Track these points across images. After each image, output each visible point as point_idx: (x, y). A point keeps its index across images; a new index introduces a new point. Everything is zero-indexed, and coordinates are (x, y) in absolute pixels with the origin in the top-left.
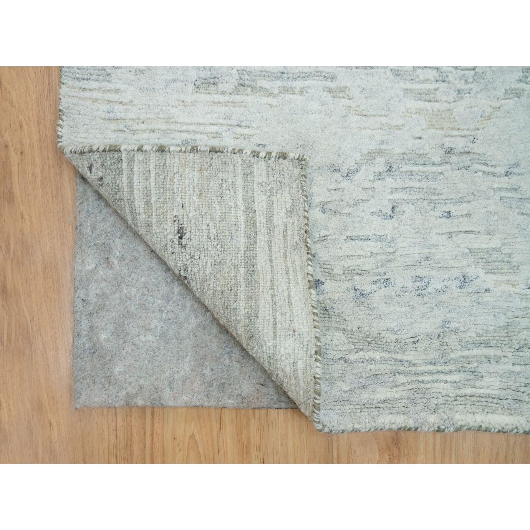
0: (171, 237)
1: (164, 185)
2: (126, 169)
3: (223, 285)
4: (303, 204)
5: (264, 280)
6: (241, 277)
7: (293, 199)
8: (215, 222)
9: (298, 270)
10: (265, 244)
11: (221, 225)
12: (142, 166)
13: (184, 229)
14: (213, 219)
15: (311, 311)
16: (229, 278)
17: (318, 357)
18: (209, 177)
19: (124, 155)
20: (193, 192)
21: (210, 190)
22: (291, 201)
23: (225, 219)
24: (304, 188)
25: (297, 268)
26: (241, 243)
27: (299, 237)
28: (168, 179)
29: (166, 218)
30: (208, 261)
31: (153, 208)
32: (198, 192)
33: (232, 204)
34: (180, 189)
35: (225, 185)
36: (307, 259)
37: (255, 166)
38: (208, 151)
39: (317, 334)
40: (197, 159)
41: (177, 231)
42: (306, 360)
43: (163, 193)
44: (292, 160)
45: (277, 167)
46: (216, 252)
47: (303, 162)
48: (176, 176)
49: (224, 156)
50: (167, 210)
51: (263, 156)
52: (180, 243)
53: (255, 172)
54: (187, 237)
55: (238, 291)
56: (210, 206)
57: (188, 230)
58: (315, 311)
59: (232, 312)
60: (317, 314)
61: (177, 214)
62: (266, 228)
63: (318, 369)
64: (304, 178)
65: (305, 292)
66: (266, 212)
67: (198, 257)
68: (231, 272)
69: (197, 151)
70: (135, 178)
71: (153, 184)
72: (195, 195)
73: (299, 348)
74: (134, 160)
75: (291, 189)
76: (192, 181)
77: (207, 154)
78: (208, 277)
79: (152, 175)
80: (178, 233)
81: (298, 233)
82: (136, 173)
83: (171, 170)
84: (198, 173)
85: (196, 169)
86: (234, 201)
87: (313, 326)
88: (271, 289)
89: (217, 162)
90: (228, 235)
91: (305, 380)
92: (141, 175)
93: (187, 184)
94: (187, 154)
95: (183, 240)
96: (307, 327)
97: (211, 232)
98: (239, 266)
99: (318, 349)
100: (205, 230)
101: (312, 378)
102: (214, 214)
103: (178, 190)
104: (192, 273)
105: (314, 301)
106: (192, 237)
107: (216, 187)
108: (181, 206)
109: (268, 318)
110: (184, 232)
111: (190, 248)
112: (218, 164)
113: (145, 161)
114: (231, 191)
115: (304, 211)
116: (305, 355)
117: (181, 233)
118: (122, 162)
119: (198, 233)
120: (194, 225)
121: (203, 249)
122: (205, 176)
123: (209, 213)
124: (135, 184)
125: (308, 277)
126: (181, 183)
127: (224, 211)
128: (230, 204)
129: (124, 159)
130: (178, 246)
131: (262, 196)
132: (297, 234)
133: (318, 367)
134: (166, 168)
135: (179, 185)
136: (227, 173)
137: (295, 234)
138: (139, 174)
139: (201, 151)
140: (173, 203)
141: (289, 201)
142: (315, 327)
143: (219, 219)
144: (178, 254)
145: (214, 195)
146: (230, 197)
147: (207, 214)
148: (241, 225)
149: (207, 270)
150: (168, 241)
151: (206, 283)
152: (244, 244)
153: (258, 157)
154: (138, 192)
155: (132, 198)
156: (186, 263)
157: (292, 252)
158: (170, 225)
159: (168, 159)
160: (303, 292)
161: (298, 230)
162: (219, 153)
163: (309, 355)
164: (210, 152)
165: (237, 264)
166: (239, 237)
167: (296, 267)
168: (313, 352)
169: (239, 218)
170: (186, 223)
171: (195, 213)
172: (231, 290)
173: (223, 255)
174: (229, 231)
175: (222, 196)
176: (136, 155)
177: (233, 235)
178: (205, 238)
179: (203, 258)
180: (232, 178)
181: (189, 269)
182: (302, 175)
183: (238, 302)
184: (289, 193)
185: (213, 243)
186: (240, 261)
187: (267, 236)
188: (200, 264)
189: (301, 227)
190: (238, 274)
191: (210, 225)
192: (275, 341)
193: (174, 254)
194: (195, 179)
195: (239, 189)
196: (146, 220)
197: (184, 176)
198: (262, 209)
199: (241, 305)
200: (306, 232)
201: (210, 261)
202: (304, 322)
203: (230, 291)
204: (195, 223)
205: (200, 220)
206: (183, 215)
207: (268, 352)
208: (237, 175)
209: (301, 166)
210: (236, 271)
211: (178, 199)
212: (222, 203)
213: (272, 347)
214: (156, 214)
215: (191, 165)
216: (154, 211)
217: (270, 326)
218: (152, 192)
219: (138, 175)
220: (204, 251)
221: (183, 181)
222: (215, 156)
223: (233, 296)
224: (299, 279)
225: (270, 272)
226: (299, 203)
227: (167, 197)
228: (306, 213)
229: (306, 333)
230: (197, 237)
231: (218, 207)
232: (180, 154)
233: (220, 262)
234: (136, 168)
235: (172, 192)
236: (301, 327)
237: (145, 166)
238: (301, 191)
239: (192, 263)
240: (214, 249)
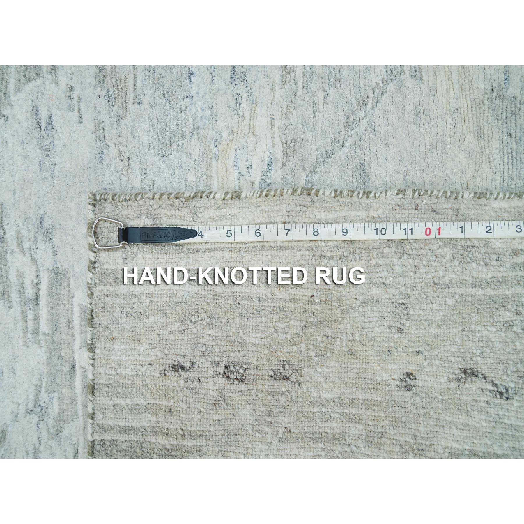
0: (182, 381)
1: (128, 388)
2: (112, 435)
3: (233, 315)
4: (146, 200)
5: (230, 260)
6: (226, 290)
7: (141, 215)
8: (168, 324)
9: (220, 214)
10: (191, 257)
11: (170, 316)
12: (109, 414)
13: (174, 363)
14: (164, 327)
15: (264, 199)
16: (226, 306)
17: (313, 191)
18: (120, 329)
19: (97, 437)
20: (136, 351)
21: (133, 329)
22: (143, 218)
23: (164, 311)
24: (127, 198)
25: (217, 214)
26: (190, 290)
27: (183, 209)
28: (123, 381)
29: (162, 386)
30: (208, 333)
31: (152, 402)
32: (136, 345)
33: (148, 300)
34: (132, 367)
35: (128, 309)
36: (207, 199)
37: (106, 267)
38: (92, 329)
39: (289, 193)
40: (101, 345)
41: (176, 373)
42: (316, 208)
43: (137, 388)
44: (95, 214)
45: (105, 236)
46: (199, 322)
47: (98, 197)
48: (119, 371)
49: (96, 308)
50: (154, 384)
51: (94, 255)
52: (188, 370)
53: (111, 267)
54: (183, 360)
55: (241, 295)
56: (150, 329)
57: (175, 358)
58: (264, 194)
59: (263, 304)
60: (268, 191)
61: (159, 372)
62: (174, 255)
63: (326, 193)
64: (115, 198)
65: (244, 205)
66: (156, 254)
67: (204, 347)
68: (220, 304)
69: (92, 344)
70: (121, 423)
71: (128, 402)
72: (138, 348)
73: (304, 216)
74: (103, 424)
75: (129, 216)
76: (125, 351)
77: (95, 332)
78: (225, 335)
79: (119, 402)
80: (178, 371)
81: (179, 210)
82: (116, 423)
83: (113, 377)
84: (116, 343)
85: (111, 346)
86: (144, 298)
87: (281, 198)
88: (240, 251)
89: (102, 318)
90: (181, 307)
91: (338, 209)
92: (119, 417)
93: (127, 358)
94: (96, 356)
95: (185, 365)
96: (281, 205)
97: (177, 330)
98: (214, 293)
99: (305, 193)
100: (175, 336)
101: (335, 200)
102: (159, 324)
103: (134, 369)
104: (220, 355)
105: (253, 194)
106: (182, 353)
107: (130, 320)
108: (150, 366)
109: (270, 257)
110: (177, 363)
111: (194, 356)
112: (105, 318)
113: (104, 410)
114: (134, 301)
115: (153, 199)
116: (310, 209)
117: (178, 368)
118: (105, 440)
119: (179, 346)
120: (170, 350)
121: (196, 339)
122: (119, 335)
123: (158, 331)
124: (127, 424)
125: (227, 200)
126: (127, 365)
127: (156, 312)
128: (148, 304)
129: (101, 438)
130: (191, 373)
131: (138, 259)
132: (180, 212)
133: (324, 192)
134: (111, 384)
135: (128, 368)
136: (114, 305)
137: (180, 214)
138: (117, 418)
139: (92, 339)
140: (147, 377)
141: (142, 221)
142: (282, 195)
143: (165, 318)
144: (200, 373)
145: (139, 324)
146: (141, 303)
147: (159, 333)
148: (170, 290)
149: (217, 335)
150: (186, 386)
151: (231, 338)
152: (191, 286)
153: (95, 262)
154: (135, 421)
155: (141, 429)
156: (210, 363)
157: (200, 221)
158: (169, 381)
159: (102, 382)
160: (244, 209)
161: (175, 210)
162: (94, 315)
163: (311, 204)
164: (92, 327)
165: (212, 296)
166: (183, 292)
167: (217, 217)
168: (308, 198)
169: (162, 292)
170: (168, 360)
171: (158, 349)
172: (239, 304)
173: (202, 314)
174: (177, 306)
175: (139, 314)
176: (98, 422)
177: (181, 301)
178: (184, 336)
179: (204, 340)
180: (119, 299)
181: (217, 359)
182: (113, 199)
183: (252, 296)
184: (134, 220)
185: (190, 327)
186: (209, 292)
187: (182, 254)
188: (211, 344)
189: (171, 205)
190: (223, 295)
191: (170, 329)
192: (295, 248)
193: (200, 378)
194: (122, 347)
195: (131, 290)
196: (163, 413)
197: (119, 362)
198: (153, 259)
199: (255, 292)
200: (177, 198)
201: (208, 330)
202: (275, 209)
203: (240, 306)
204: (168, 349)
205: (164, 343)
206: (160, 364)
207: (307, 257)
208: (116, 293)
209: (102, 201)
210: (219, 298)
211: (143, 370)
212: (147, 313)
213: (302, 252)
214: (158, 399)
215: (107, 353)
216: (154, 402)
217: (278, 254)
218: (136, 403)
219: (118, 420)
220: (197, 338)
221: (124, 363)
222: (96, 320)
223: (246, 302)
224: (230, 213)
225: (222, 252)
226: (144, 206)
227: (141, 383)
228: (156, 197)
229: (288, 207)
230: (182, 347)
231: (152, 319)
232: (96, 365)
233: (210, 317)
234: (111, 423)
235: (135, 378)
236: (281, 214)
237: (109, 411)
238: (130, 202)
239: (210, 354)
240: (196, 325)
